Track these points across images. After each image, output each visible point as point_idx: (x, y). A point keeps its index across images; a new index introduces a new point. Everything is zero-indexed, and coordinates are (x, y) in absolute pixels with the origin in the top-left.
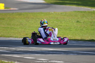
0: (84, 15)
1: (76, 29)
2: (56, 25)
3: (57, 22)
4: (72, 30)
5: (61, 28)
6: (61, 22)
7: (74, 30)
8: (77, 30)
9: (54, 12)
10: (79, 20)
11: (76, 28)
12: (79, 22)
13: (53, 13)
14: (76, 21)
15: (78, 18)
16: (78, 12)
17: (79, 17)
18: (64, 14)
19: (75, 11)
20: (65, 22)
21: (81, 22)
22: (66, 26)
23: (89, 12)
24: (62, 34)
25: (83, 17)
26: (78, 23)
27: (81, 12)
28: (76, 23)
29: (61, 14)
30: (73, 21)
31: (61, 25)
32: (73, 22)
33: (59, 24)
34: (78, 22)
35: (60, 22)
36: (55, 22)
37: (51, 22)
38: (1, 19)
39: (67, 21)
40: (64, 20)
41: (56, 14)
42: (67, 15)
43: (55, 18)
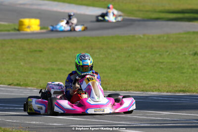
3: (153, 55)
4: (185, 71)
5: (161, 68)
6: (160, 55)
9: (144, 35)
13: (142, 36)
18: (165, 38)
20: (169, 54)
22: (173, 63)
24: (167, 80)
29: (159, 37)
31: (161, 61)
32: (185, 54)
33: (157, 60)
35: (158, 55)
36: (147, 55)
37: (140, 55)
38: (35, 51)
39: (173, 53)
40: (167, 52)
41: (148, 39)
42: (172, 40)
43: (146, 47)
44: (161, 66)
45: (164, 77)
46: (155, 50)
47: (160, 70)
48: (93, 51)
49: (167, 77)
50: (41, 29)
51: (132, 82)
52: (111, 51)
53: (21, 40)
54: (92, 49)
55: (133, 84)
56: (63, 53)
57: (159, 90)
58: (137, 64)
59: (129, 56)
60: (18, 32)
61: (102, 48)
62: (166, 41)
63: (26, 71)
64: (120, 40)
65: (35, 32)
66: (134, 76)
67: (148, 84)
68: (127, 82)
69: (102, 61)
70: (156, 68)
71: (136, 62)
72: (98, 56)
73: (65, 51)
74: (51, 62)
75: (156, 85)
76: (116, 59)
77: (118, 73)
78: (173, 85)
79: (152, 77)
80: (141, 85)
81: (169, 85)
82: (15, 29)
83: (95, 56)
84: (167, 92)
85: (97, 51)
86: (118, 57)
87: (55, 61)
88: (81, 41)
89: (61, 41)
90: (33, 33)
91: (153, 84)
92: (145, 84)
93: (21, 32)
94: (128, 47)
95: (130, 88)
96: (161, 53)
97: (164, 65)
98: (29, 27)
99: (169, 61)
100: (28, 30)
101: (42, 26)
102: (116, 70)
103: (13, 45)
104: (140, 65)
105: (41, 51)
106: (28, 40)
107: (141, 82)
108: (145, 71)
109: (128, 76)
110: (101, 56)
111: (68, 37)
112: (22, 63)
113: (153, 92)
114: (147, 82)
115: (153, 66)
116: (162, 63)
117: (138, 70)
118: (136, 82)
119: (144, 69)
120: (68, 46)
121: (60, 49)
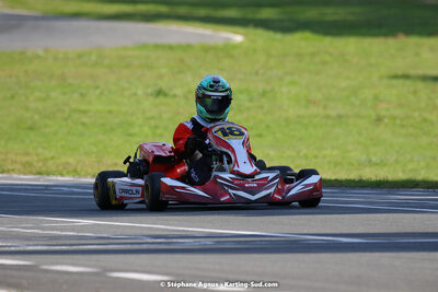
0: (182, 61)
1: (156, 127)
2: (63, 111)
7: (146, 129)
8: (158, 131)
10: (163, 84)
11: (153, 123)
12: (165, 95)
14: (150, 91)
15: (160, 77)
16: (157, 47)
17: (164, 71)
19: (144, 46)
21: (175, 96)
23: (207, 49)
25: (180, 72)
26: (161, 99)
27: (171, 48)
28: (151, 99)
30: (140, 92)
34: (159, 93)
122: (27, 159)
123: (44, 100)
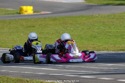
2: (104, 32)
3: (104, 27)
5: (110, 35)
6: (109, 27)
9: (99, 15)
13: (97, 16)
18: (112, 16)
20: (115, 26)
22: (117, 32)
29: (108, 16)
31: (110, 31)
33: (107, 31)
35: (108, 27)
36: (101, 27)
37: (97, 27)
38: (30, 26)
39: (117, 26)
40: (114, 25)
41: (102, 17)
42: (116, 17)
43: (100, 22)
44: (110, 34)
45: (112, 41)
46: (106, 24)
47: (109, 37)
48: (67, 25)
49: (113, 41)
50: (34, 12)
51: (91, 45)
52: (78, 25)
53: (21, 19)
54: (66, 24)
55: (91, 46)
56: (48, 27)
57: (108, 50)
58: (94, 33)
59: (90, 28)
60: (19, 15)
61: (72, 24)
62: (113, 18)
63: (25, 39)
64: (84, 18)
65: (30, 14)
66: (93, 41)
67: (101, 46)
68: (88, 45)
69: (72, 32)
70: (106, 36)
71: (94, 32)
72: (70, 29)
73: (49, 26)
74: (40, 33)
75: (106, 46)
76: (81, 30)
77: (82, 39)
78: (117, 46)
79: (104, 41)
80: (97, 47)
81: (114, 46)
82: (17, 13)
83: (68, 28)
84: (113, 51)
85: (69, 25)
86: (83, 29)
87: (43, 33)
88: (59, 20)
89: (46, 19)
90: (29, 15)
91: (104, 46)
92: (99, 46)
93: (21, 14)
94: (89, 23)
95: (89, 49)
96: (109, 26)
97: (112, 33)
98: (26, 11)
99: (114, 31)
100: (26, 13)
101: (34, 11)
102: (81, 38)
103: (16, 23)
104: (96, 34)
105: (34, 27)
106: (26, 19)
107: (97, 45)
108: (100, 37)
109: (89, 41)
110: (72, 29)
111: (51, 17)
112: (22, 34)
113: (104, 51)
114: (101, 44)
115: (105, 34)
116: (110, 32)
117: (95, 37)
118: (94, 45)
119: (99, 37)
120: (51, 23)
121: (46, 25)
122: (94, 46)
123: (98, 29)
